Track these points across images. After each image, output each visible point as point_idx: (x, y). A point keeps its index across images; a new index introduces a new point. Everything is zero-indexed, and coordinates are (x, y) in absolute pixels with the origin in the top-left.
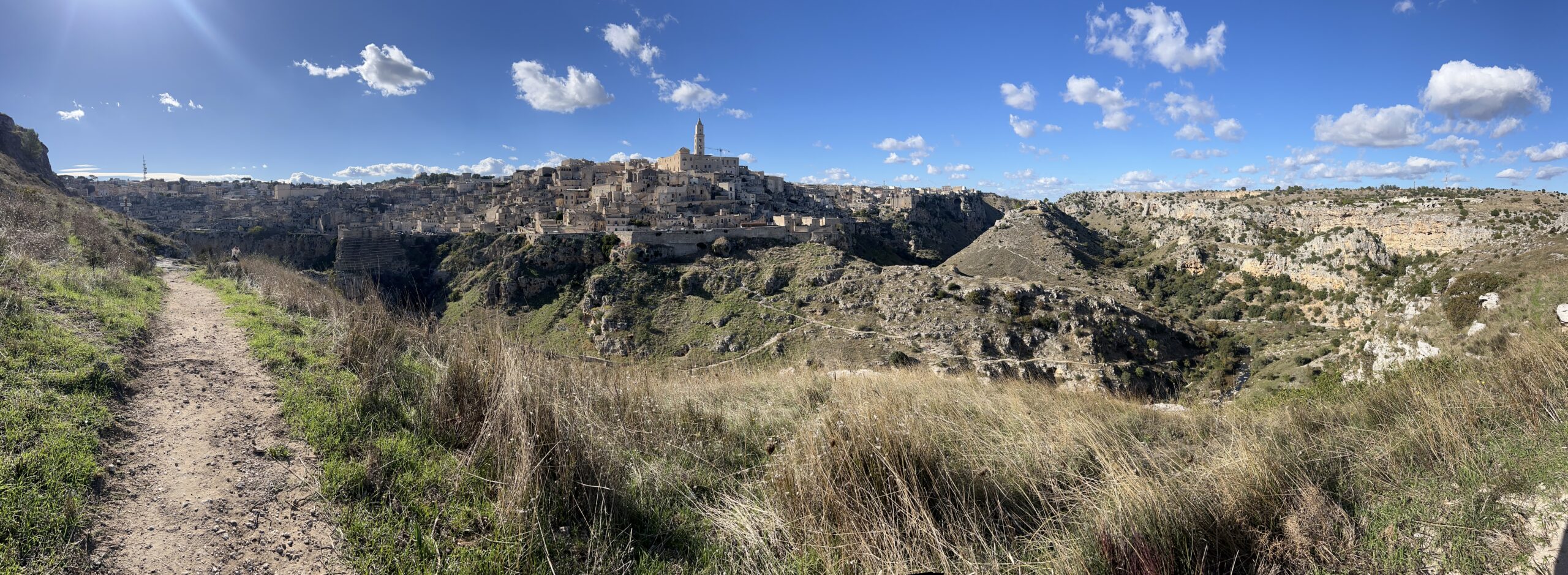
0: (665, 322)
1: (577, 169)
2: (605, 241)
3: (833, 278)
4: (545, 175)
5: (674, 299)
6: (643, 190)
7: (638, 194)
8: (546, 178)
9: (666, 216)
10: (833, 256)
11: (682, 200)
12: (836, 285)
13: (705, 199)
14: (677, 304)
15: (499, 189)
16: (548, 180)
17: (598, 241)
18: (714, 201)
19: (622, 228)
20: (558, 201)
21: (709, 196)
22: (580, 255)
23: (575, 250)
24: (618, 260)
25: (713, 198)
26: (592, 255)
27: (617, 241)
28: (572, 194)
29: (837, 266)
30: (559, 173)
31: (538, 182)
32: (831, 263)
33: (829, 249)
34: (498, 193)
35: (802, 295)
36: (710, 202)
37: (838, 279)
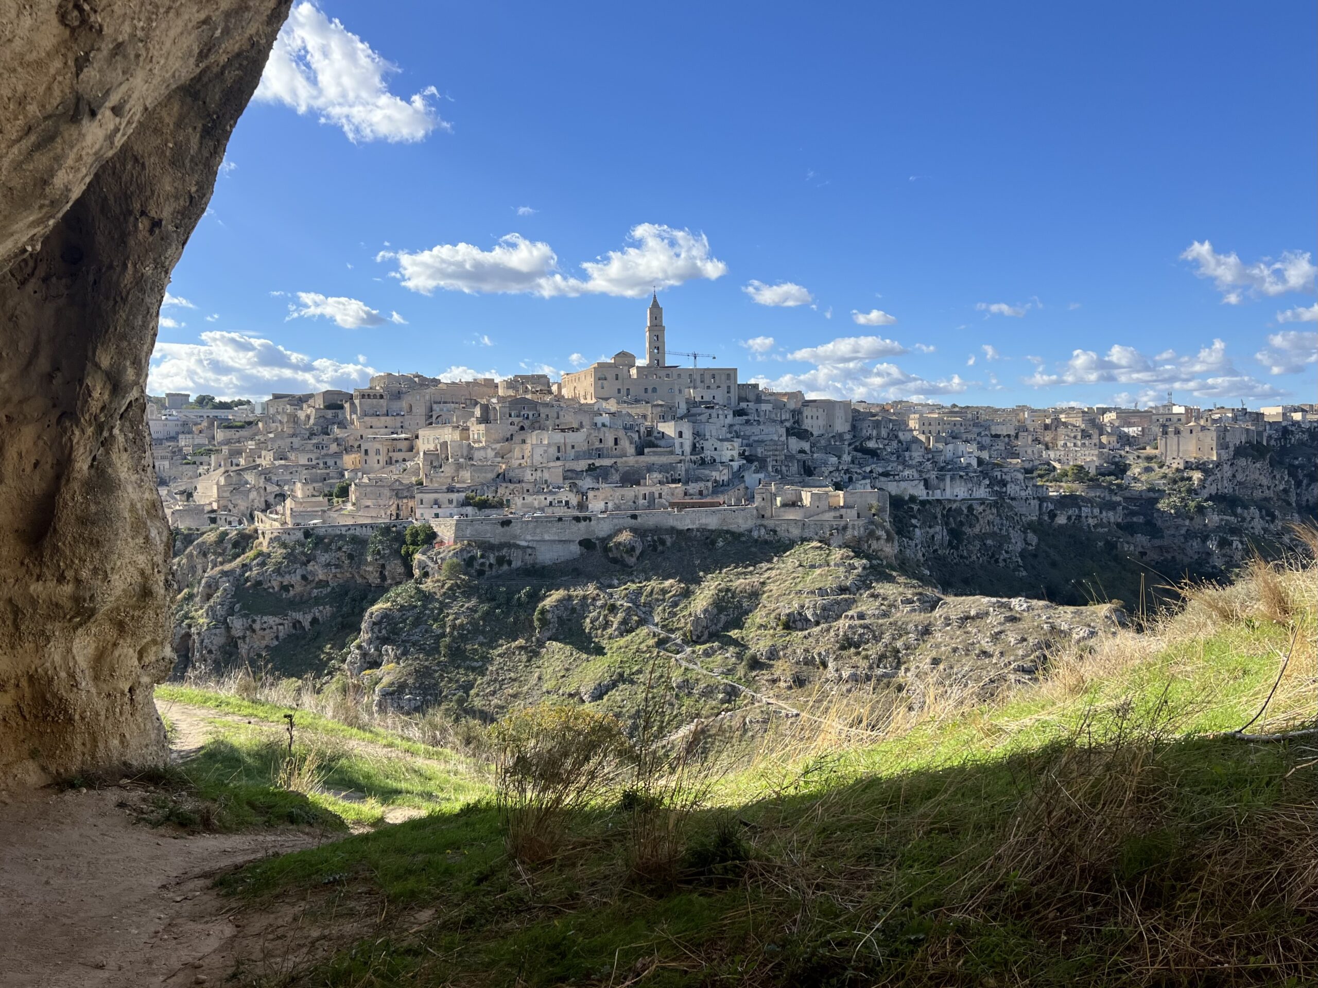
0: (494, 693)
1: (398, 395)
2: (408, 539)
3: (828, 614)
4: (328, 407)
5: (521, 648)
6: (510, 439)
7: (498, 446)
8: (330, 414)
9: (540, 488)
10: (842, 569)
11: (577, 458)
12: (828, 630)
13: (624, 455)
14: (524, 658)
15: (230, 434)
16: (336, 416)
17: (395, 539)
18: (641, 458)
19: (448, 511)
20: (349, 460)
21: (631, 450)
22: (358, 567)
23: (351, 557)
24: (426, 575)
25: (640, 452)
26: (383, 566)
27: (430, 537)
28: (377, 446)
29: (843, 590)
30: (357, 402)
31: (312, 421)
32: (830, 583)
33: (837, 554)
34: (228, 442)
35: (760, 646)
36: (632, 460)
37: (839, 617)
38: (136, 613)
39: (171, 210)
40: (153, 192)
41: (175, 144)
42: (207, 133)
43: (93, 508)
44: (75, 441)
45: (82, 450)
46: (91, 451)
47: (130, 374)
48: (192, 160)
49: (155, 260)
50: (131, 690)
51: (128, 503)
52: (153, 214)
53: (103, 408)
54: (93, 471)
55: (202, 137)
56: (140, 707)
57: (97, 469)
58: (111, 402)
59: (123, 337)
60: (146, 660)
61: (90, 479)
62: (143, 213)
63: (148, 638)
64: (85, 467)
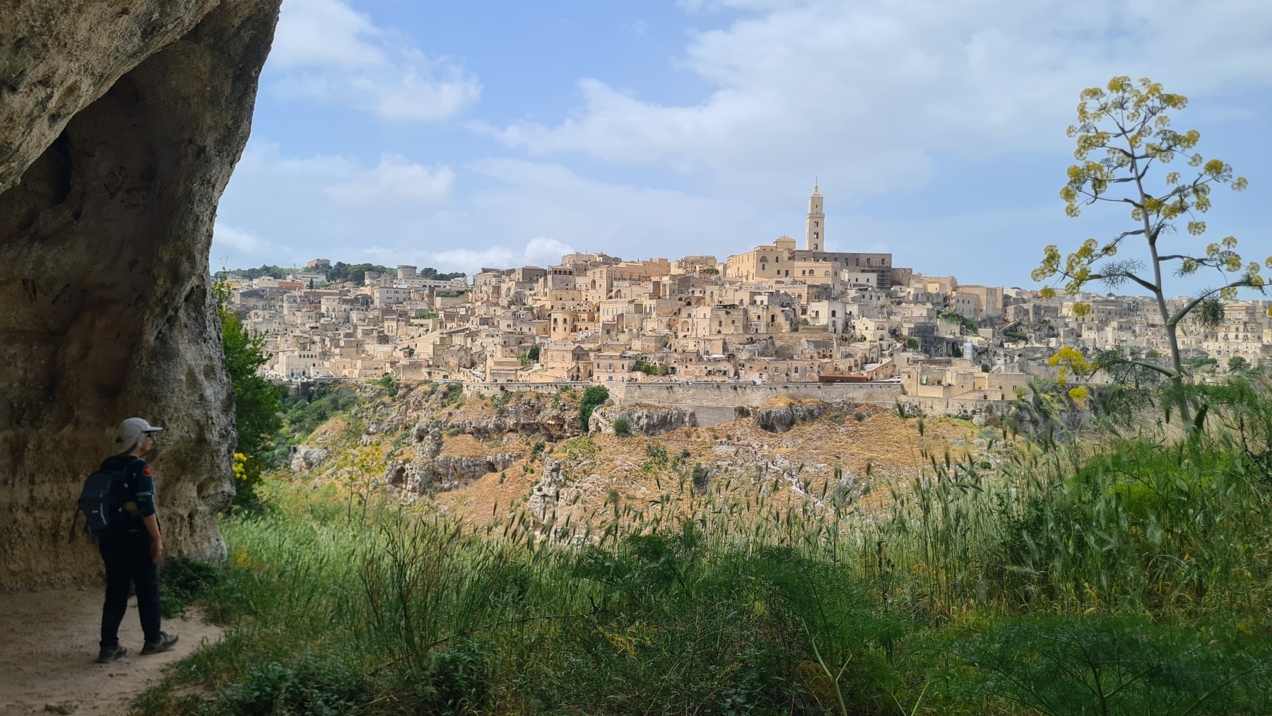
6: (677, 313)
7: (667, 319)
13: (780, 330)
15: (446, 301)
18: (795, 335)
19: (620, 375)
21: (786, 326)
27: (604, 396)
30: (549, 277)
31: (512, 292)
34: (444, 308)
36: (787, 336)
38: (195, 455)
39: (214, 138)
40: (198, 124)
41: (212, 87)
42: (237, 78)
43: (155, 371)
44: (146, 318)
45: (150, 326)
46: (157, 326)
47: (186, 267)
48: (226, 100)
49: (201, 178)
50: (191, 516)
51: (185, 367)
52: (198, 142)
53: (166, 293)
54: (157, 343)
55: (234, 82)
56: (198, 530)
57: (161, 340)
58: (172, 289)
59: (179, 238)
60: (205, 493)
61: (154, 348)
62: (191, 141)
63: (205, 476)
64: (152, 339)
